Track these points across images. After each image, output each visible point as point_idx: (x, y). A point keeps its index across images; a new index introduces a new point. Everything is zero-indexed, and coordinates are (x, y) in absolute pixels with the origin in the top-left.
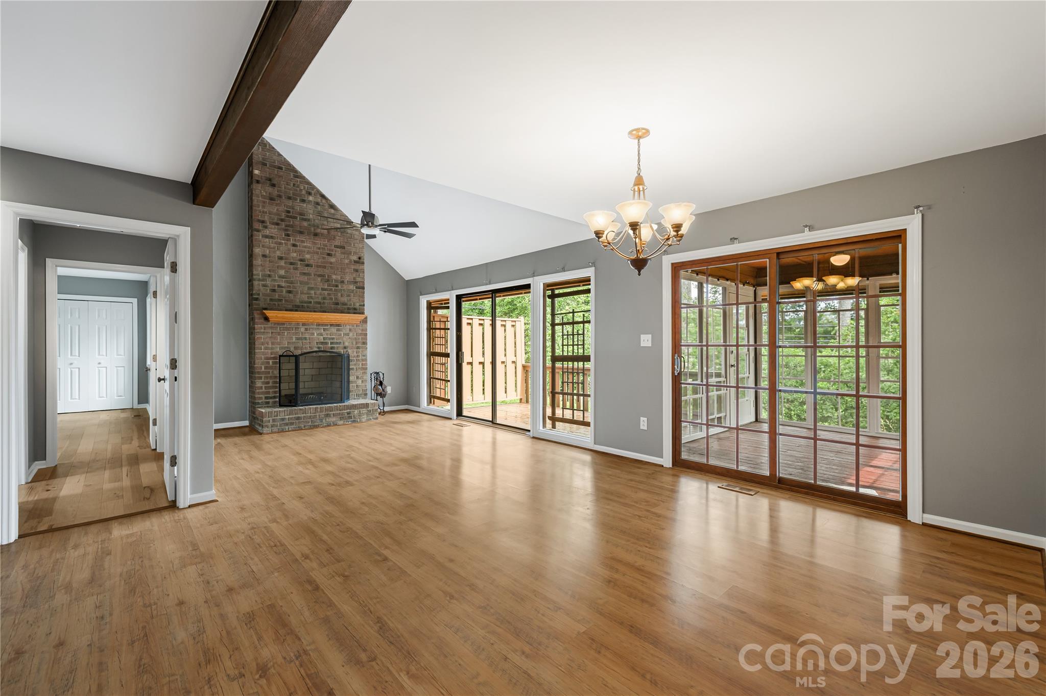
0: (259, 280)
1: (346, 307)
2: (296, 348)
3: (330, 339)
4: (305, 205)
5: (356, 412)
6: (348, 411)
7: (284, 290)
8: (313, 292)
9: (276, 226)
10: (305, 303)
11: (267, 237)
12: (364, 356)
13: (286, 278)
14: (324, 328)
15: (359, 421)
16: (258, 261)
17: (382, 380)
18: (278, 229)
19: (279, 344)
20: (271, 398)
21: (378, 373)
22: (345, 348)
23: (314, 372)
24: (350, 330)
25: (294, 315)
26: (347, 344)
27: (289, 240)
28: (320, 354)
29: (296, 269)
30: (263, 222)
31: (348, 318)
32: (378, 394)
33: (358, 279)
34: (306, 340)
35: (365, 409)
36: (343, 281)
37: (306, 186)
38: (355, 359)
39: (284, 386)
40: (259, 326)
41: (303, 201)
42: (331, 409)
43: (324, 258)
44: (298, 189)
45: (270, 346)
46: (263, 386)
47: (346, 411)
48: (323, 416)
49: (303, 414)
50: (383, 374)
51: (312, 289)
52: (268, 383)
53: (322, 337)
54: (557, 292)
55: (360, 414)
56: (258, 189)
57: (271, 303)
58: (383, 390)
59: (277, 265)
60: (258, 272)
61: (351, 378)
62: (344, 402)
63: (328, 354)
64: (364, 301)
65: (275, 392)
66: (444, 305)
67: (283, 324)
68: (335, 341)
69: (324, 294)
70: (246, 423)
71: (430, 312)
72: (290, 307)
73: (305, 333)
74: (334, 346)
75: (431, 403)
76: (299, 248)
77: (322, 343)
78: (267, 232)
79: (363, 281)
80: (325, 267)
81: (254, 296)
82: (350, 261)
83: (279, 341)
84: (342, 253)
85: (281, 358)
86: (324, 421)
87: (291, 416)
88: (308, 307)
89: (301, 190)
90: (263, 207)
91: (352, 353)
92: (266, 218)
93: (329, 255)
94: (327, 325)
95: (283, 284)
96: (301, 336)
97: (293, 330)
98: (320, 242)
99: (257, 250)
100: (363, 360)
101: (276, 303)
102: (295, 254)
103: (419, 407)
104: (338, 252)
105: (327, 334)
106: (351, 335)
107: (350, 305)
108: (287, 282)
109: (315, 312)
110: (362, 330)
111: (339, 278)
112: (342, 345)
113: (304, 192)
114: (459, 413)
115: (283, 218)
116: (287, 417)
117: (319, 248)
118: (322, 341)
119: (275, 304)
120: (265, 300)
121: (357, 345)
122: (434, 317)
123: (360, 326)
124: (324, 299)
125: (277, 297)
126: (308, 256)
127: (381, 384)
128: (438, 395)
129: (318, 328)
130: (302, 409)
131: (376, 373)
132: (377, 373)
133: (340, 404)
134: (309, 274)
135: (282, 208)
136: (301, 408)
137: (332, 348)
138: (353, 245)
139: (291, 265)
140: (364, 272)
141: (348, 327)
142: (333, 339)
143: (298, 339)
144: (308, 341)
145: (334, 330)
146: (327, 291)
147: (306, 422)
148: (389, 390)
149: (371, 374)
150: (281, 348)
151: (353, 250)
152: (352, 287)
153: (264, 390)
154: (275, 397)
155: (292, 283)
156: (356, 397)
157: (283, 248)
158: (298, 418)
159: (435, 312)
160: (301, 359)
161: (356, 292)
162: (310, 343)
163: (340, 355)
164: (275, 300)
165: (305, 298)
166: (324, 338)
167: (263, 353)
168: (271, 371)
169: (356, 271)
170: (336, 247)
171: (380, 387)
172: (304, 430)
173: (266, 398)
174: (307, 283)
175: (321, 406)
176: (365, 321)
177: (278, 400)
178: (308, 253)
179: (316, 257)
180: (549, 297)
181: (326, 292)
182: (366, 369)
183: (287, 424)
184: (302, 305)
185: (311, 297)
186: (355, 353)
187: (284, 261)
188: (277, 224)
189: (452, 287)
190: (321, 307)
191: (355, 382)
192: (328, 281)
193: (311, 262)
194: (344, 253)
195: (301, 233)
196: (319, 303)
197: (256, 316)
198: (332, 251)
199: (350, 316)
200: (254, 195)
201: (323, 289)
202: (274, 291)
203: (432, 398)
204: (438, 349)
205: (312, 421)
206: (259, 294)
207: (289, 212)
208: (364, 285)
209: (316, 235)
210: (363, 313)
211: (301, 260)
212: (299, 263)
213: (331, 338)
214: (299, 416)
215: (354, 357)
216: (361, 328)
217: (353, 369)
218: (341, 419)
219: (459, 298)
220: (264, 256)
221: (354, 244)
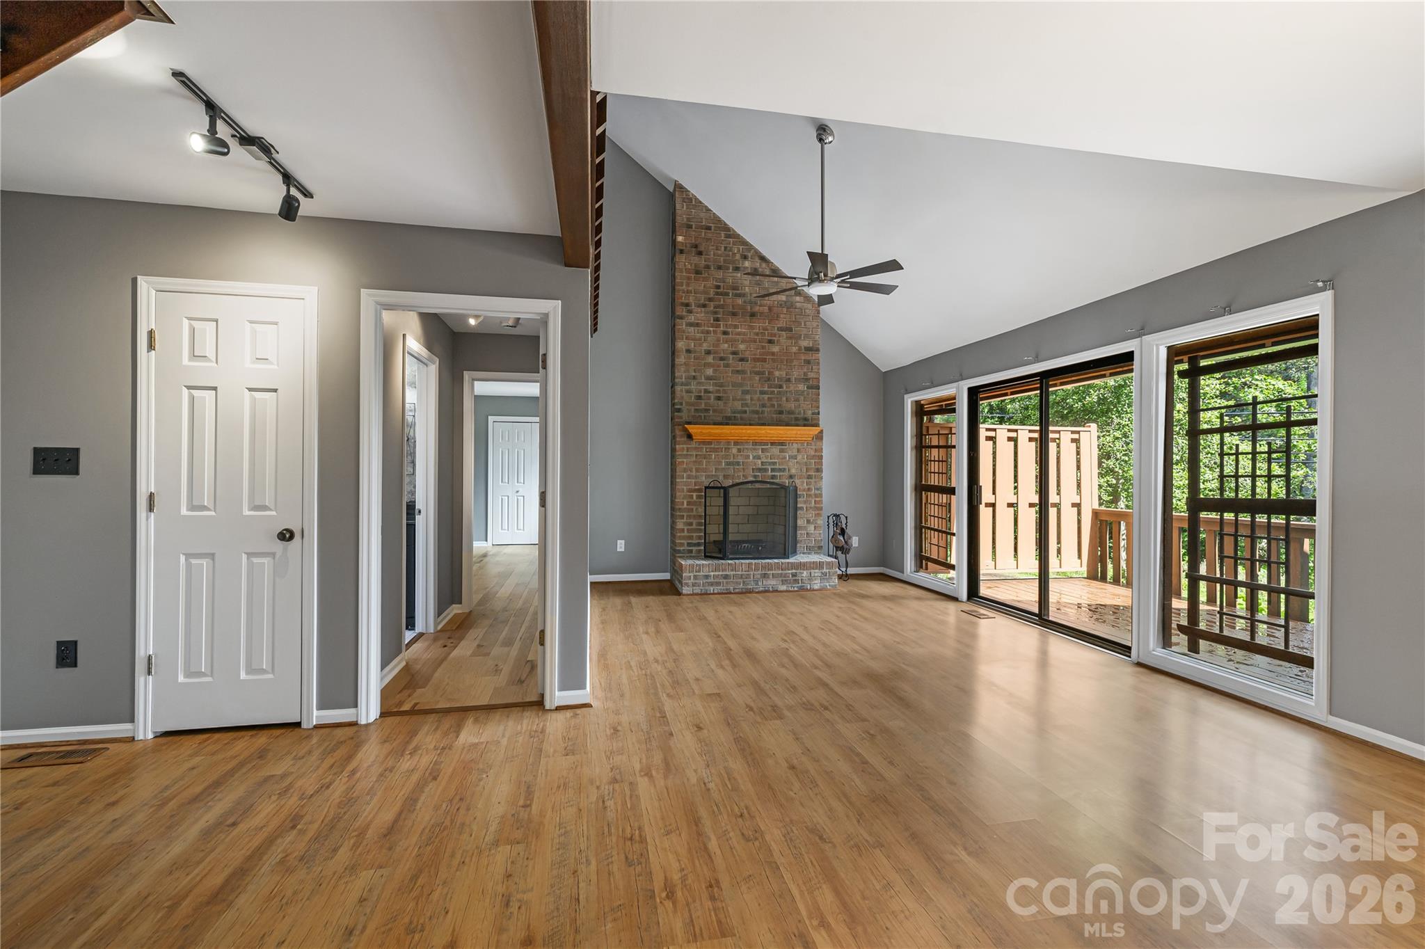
0: (682, 384)
1: (792, 416)
2: (726, 477)
3: (770, 464)
4: (739, 275)
5: (805, 573)
6: (794, 571)
7: (712, 396)
8: (748, 397)
9: (703, 309)
10: (739, 413)
11: (691, 325)
12: (818, 489)
13: (714, 380)
14: (762, 449)
15: (809, 588)
16: (681, 359)
17: (844, 526)
18: (706, 313)
19: (705, 470)
20: (695, 545)
21: (839, 516)
22: (791, 477)
23: (750, 511)
24: (798, 451)
25: (724, 431)
26: (793, 471)
27: (718, 326)
28: (757, 486)
29: (727, 366)
30: (687, 305)
31: (795, 432)
32: (837, 548)
33: (811, 375)
34: (738, 465)
35: (816, 571)
36: (789, 379)
37: (741, 247)
38: (805, 493)
39: (710, 529)
40: (682, 446)
41: (737, 269)
42: (770, 567)
43: (763, 347)
44: (731, 253)
45: (694, 473)
46: (686, 528)
47: (790, 572)
48: (759, 576)
49: (732, 570)
50: (846, 517)
51: (746, 392)
52: (691, 524)
53: (759, 462)
54: (1203, 363)
55: (811, 578)
56: (681, 260)
57: (697, 414)
58: (846, 542)
59: (703, 362)
60: (681, 373)
61: (800, 522)
62: (788, 558)
63: (768, 486)
64: (818, 407)
65: (699, 538)
66: (947, 407)
67: (710, 443)
68: (777, 466)
69: (763, 398)
70: (667, 576)
71: (922, 420)
72: (720, 419)
73: (738, 456)
74: (776, 474)
75: (921, 567)
76: (730, 336)
77: (760, 470)
78: (692, 318)
79: (817, 376)
80: (764, 360)
81: (676, 407)
82: (800, 349)
83: (704, 466)
84: (788, 338)
85: (707, 490)
86: (760, 583)
87: (717, 573)
88: (742, 419)
89: (734, 254)
90: (688, 285)
91: (801, 484)
92: (691, 300)
93: (770, 342)
94: (766, 444)
95: (711, 388)
96: (732, 460)
97: (722, 451)
98: (758, 325)
99: (680, 345)
100: (816, 496)
101: (702, 414)
102: (726, 345)
103: (903, 573)
104: (783, 336)
105: (767, 457)
106: (799, 457)
107: (798, 414)
108: (715, 385)
109: (750, 425)
110: (816, 451)
111: (784, 374)
112: (786, 473)
113: (738, 257)
114: (972, 590)
115: (712, 296)
116: (712, 574)
117: (757, 334)
118: (760, 466)
119: (701, 416)
120: (689, 411)
121: (808, 473)
122: (928, 427)
123: (813, 444)
124: (764, 406)
125: (703, 406)
126: (742, 347)
127: (843, 532)
128: (934, 556)
129: (754, 449)
130: (731, 564)
131: (835, 515)
132: (837, 516)
133: (783, 560)
134: (743, 372)
135: (711, 283)
136: (730, 562)
137: (773, 477)
138: (803, 323)
139: (721, 360)
140: (818, 363)
141: (795, 446)
142: (774, 463)
143: (728, 464)
144: (742, 467)
145: (775, 450)
146: (768, 394)
147: (737, 583)
148: (855, 542)
149: (828, 517)
150: (707, 477)
151: (804, 331)
152: (801, 387)
153: (686, 533)
154: (699, 544)
155: (721, 386)
156: (805, 551)
157: (711, 338)
158: (726, 577)
159: (931, 420)
160: (732, 492)
161: (808, 394)
162: (743, 469)
163: (783, 487)
164: (701, 411)
165: (738, 405)
166: (762, 462)
167: (686, 484)
168: (694, 508)
169: (808, 362)
170: (781, 329)
171: (842, 538)
172: (732, 593)
173: (689, 544)
174: (741, 385)
175: (756, 561)
176: (819, 437)
177: (703, 548)
178: (743, 341)
179: (753, 346)
180: (1182, 374)
181: (766, 397)
182: (821, 509)
183: (712, 584)
184: (735, 417)
185: (747, 405)
186: (805, 484)
187: (712, 356)
188: (704, 306)
189: (961, 375)
190: (759, 418)
191: (805, 528)
192: (769, 379)
193: (747, 355)
194: (791, 338)
195: (734, 314)
196: (757, 412)
197: (678, 432)
198: (775, 335)
199: (799, 430)
200: (676, 270)
201: (762, 393)
202: (699, 398)
203: (922, 560)
204: (934, 480)
205: (744, 582)
206: (681, 404)
207: (718, 287)
208: (819, 382)
209: (753, 315)
210: (817, 425)
211: (734, 353)
212: (731, 356)
213: (772, 462)
214: (727, 573)
215: (804, 490)
216: (814, 447)
217: (802, 508)
218: (783, 582)
219: (974, 393)
220: (688, 351)
221: (805, 323)
